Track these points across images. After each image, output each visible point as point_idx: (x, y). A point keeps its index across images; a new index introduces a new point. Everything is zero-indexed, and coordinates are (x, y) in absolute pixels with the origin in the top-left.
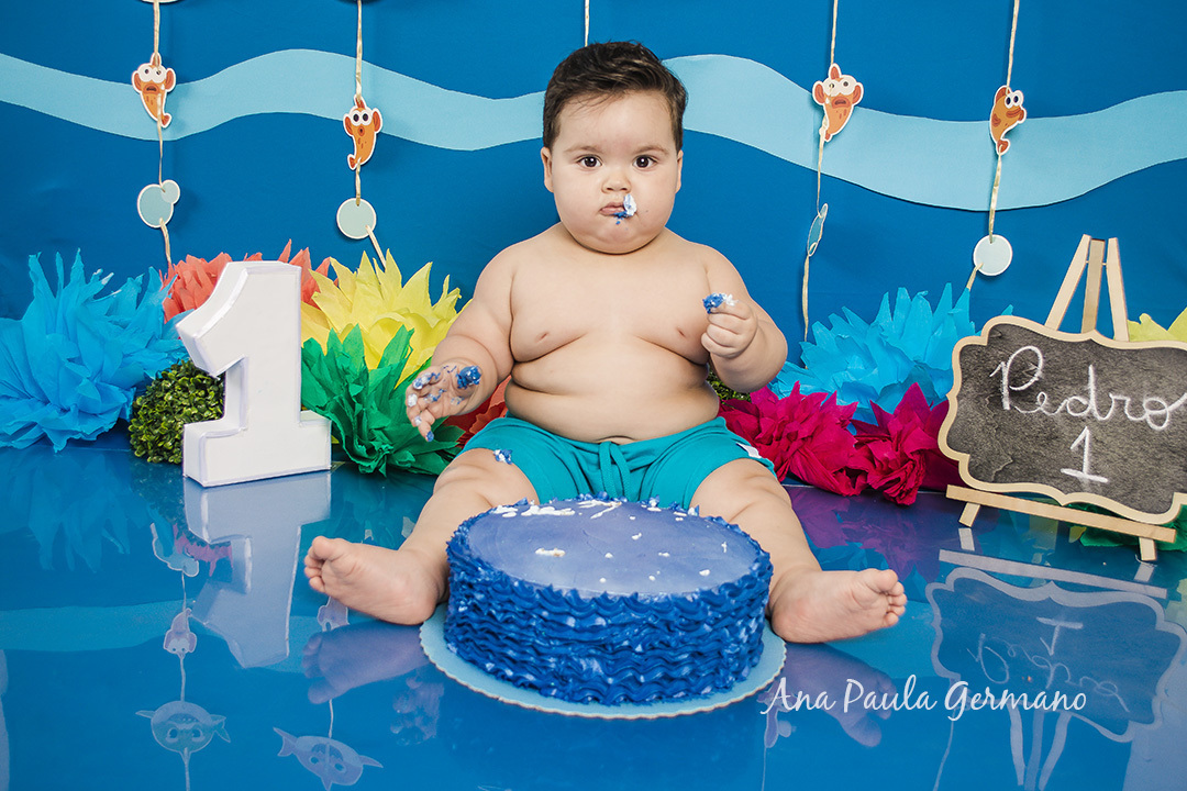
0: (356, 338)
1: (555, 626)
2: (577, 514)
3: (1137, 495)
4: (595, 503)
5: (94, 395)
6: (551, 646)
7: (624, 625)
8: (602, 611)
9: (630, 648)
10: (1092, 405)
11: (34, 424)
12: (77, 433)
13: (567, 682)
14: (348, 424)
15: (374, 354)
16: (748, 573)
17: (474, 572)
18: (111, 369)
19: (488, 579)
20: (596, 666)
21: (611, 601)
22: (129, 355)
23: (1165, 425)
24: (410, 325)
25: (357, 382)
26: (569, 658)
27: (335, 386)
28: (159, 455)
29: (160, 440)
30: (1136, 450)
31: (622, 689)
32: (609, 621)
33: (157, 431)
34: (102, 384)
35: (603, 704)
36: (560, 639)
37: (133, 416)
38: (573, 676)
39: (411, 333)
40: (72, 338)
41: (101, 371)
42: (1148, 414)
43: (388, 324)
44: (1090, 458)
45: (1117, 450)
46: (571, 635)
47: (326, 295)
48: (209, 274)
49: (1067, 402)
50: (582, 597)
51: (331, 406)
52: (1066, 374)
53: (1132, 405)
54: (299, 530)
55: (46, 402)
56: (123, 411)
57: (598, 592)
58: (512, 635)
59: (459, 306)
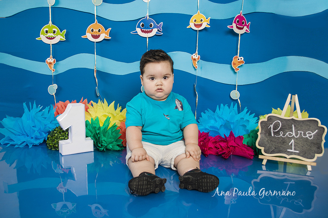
0: (97, 120)
5: (38, 135)
10: (294, 134)
11: (25, 142)
12: (34, 143)
14: (96, 139)
15: (102, 123)
18: (42, 128)
22: (46, 125)
23: (312, 138)
24: (110, 116)
25: (98, 130)
27: (93, 131)
28: (55, 148)
29: (55, 145)
33: (54, 143)
34: (40, 132)
37: (47, 140)
39: (110, 118)
40: (33, 121)
41: (40, 129)
42: (308, 135)
43: (105, 116)
44: (294, 147)
47: (91, 110)
48: (64, 106)
49: (288, 133)
51: (92, 135)
52: (287, 127)
53: (304, 133)
54: (87, 166)
55: (28, 136)
56: (45, 138)
59: (121, 111)
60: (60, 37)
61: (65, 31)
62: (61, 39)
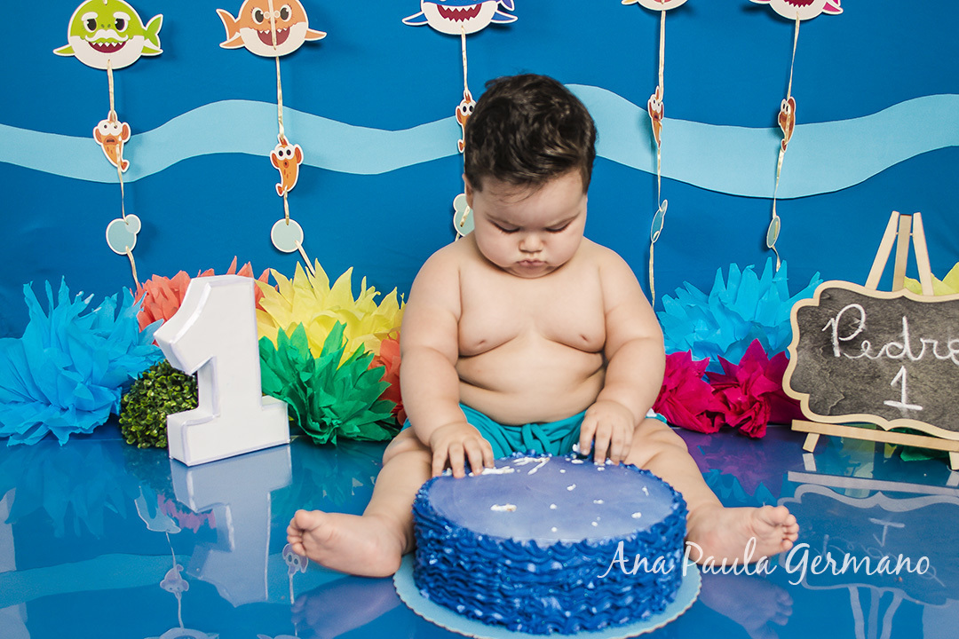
0: (301, 334)
1: (518, 572)
2: (516, 471)
3: (947, 418)
4: (528, 460)
5: (87, 396)
6: (515, 589)
7: (577, 568)
8: (558, 557)
9: (584, 586)
10: (907, 348)
11: (40, 423)
12: (76, 430)
13: (531, 617)
14: (301, 405)
15: (316, 346)
16: (670, 512)
17: (441, 531)
18: (100, 374)
19: (455, 536)
20: (555, 602)
21: (564, 548)
22: (114, 361)
24: (342, 319)
25: (306, 370)
26: (531, 598)
28: (146, 441)
29: (147, 429)
30: (944, 382)
31: (577, 620)
32: (565, 565)
33: (143, 422)
34: (93, 386)
35: (563, 633)
36: (523, 583)
37: (121, 412)
38: (536, 613)
39: (344, 326)
40: (65, 351)
41: (91, 375)
42: (952, 353)
43: (324, 320)
44: (907, 391)
45: (928, 383)
46: (533, 579)
47: (270, 298)
48: (173, 290)
49: (886, 347)
50: (540, 545)
51: (286, 391)
52: (884, 325)
53: (940, 347)
55: (48, 404)
56: (113, 407)
57: (553, 541)
58: (480, 582)
59: (378, 300)
60: (141, 43)
61: (158, 19)
62: (145, 49)
